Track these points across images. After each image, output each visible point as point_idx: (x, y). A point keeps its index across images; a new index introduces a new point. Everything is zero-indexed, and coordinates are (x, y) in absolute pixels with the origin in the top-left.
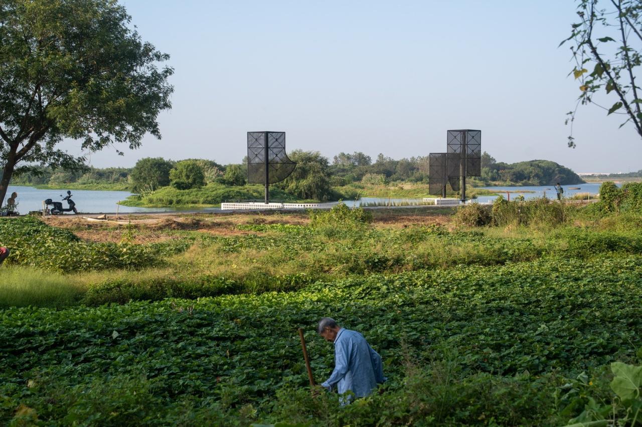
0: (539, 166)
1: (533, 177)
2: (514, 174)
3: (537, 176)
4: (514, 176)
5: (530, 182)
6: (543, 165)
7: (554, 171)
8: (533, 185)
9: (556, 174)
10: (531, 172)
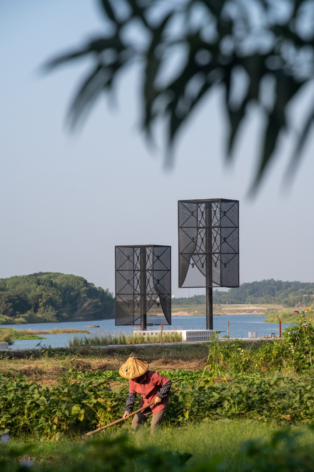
0: (52, 285)
1: (45, 305)
2: (10, 300)
3: (51, 302)
4: (10, 304)
5: (39, 315)
6: (57, 281)
7: (78, 295)
8: (45, 321)
9: (85, 300)
10: (41, 296)
